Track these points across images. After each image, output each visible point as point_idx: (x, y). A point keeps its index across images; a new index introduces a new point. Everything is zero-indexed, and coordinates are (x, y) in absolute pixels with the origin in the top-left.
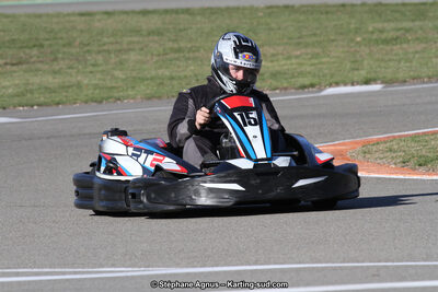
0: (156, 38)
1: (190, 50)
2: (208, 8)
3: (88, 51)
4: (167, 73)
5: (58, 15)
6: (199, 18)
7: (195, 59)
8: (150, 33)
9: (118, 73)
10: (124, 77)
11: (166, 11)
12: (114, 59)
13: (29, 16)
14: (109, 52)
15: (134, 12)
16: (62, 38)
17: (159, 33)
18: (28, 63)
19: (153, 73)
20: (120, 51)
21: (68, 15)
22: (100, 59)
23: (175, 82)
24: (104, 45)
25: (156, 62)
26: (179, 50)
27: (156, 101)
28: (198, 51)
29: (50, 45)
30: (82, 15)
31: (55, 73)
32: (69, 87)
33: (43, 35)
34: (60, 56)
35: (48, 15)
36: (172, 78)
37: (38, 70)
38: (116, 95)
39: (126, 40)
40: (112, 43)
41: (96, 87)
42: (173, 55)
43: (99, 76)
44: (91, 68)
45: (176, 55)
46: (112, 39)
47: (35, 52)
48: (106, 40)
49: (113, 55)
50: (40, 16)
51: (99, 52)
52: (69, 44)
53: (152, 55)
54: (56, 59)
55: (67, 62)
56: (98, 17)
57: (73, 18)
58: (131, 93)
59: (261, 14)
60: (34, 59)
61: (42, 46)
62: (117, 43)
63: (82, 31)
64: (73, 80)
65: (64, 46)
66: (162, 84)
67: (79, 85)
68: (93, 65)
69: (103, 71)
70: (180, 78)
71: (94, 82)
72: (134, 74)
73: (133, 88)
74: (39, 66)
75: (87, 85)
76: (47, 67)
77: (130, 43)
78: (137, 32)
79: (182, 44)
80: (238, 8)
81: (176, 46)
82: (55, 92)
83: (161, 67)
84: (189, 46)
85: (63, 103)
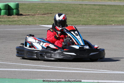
0: (98, 11)
1: (106, 14)
2: (109, 5)
3: (82, 13)
4: (101, 19)
5: (74, 4)
6: (107, 7)
7: (108, 16)
8: (96, 10)
9: (89, 18)
10: (91, 19)
11: (99, 5)
12: (88, 15)
13: (68, 4)
14: (87, 13)
15: (92, 5)
16: (76, 9)
17: (99, 10)
18: (68, 15)
19: (98, 19)
20: (90, 13)
21: (77, 4)
22: (85, 15)
23: (103, 21)
24: (86, 11)
25: (98, 16)
26: (104, 14)
27: (99, 26)
28: (108, 14)
29: (73, 11)
30: (80, 4)
31: (74, 17)
32: (78, 21)
33: (71, 9)
34: (76, 14)
35: (72, 4)
36: (103, 20)
37: (70, 16)
38: (90, 23)
39: (91, 11)
40: (87, 11)
41: (84, 21)
42: (102, 15)
43: (85, 19)
44: (83, 17)
45: (103, 15)
46: (88, 10)
47: (69, 12)
48: (86, 10)
49: (88, 14)
50: (70, 4)
51: (85, 13)
52: (77, 11)
53: (97, 14)
54: (74, 14)
55: (77, 15)
56: (84, 5)
57: (78, 5)
58: (93, 23)
59: (122, 7)
60: (70, 14)
61: (71, 11)
62: (89, 11)
63: (80, 8)
64: (79, 19)
65: (76, 11)
66: (100, 22)
67: (80, 21)
68: (84, 16)
69: (86, 18)
70: (104, 20)
71: (84, 20)
72: (93, 19)
73: (93, 22)
74: (71, 15)
75: (82, 21)
76: (72, 16)
77: (92, 12)
78: (94, 9)
79: (104, 13)
80: (116, 5)
81: (103, 13)
82: (75, 22)
83: (100, 18)
84: (106, 13)
85: (77, 25)
